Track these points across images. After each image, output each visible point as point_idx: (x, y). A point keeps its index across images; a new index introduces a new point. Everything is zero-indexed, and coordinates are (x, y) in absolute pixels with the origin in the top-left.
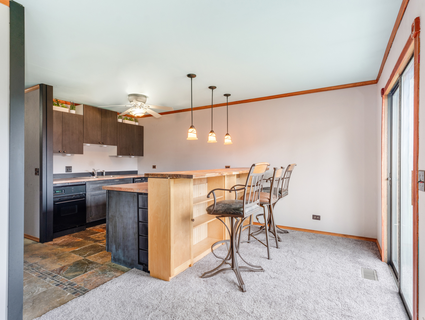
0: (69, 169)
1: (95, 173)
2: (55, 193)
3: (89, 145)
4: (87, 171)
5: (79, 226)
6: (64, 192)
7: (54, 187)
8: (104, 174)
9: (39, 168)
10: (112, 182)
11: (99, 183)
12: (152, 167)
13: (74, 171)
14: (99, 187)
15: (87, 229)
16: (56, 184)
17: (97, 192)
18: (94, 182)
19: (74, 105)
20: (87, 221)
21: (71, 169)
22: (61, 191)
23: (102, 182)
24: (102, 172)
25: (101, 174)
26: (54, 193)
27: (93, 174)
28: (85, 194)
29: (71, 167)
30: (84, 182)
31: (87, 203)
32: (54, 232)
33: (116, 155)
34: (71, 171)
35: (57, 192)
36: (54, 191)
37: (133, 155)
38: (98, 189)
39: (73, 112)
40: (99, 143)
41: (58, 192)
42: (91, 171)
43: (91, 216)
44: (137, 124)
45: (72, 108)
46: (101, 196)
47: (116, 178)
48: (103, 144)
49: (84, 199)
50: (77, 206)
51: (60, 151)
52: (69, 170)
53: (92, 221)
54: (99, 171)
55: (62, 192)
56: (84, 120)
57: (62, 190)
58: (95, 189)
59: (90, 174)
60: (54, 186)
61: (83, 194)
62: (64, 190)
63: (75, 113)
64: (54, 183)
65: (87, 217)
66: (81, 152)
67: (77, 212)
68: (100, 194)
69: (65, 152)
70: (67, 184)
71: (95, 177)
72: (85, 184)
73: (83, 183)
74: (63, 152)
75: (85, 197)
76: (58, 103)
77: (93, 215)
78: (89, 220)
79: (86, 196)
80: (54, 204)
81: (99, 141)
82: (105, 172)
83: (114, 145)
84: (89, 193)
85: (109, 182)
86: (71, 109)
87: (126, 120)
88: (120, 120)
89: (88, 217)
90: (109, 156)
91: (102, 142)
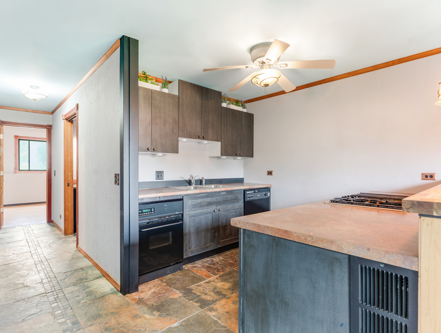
0: (160, 175)
1: (192, 180)
2: (142, 213)
3: (185, 140)
4: (182, 178)
5: (174, 264)
6: (154, 211)
7: (140, 204)
8: (204, 183)
9: (119, 173)
10: (218, 195)
11: (201, 196)
12: (266, 173)
13: (167, 177)
14: (200, 203)
15: (184, 266)
16: (142, 199)
17: (199, 211)
18: (194, 196)
19: (166, 83)
20: (184, 256)
21: (162, 175)
22: (149, 210)
23: (204, 196)
24: (201, 180)
25: (200, 182)
26: (139, 213)
27: (189, 183)
28: (183, 215)
29: (163, 172)
30: (181, 195)
31: (185, 227)
32: (140, 276)
33: (219, 155)
34: (162, 178)
35: (144, 211)
36: (139, 210)
37: (240, 156)
38: (198, 207)
39: (166, 91)
40: (199, 137)
41: (146, 211)
42: (187, 178)
43: (190, 248)
44: (245, 110)
45: (164, 86)
46: (202, 217)
47: (223, 189)
48: (203, 138)
49: (181, 222)
50: (171, 233)
51: (149, 149)
52: (160, 177)
53: (190, 255)
54: (197, 178)
55: (151, 211)
56: (180, 102)
57: (151, 209)
58: (195, 206)
59: (185, 182)
60: (140, 202)
61: (178, 214)
62: (154, 208)
63: (168, 92)
64: (141, 196)
65: (184, 250)
66: (175, 150)
67: (171, 242)
68: (202, 214)
69: (155, 149)
70: (158, 200)
71: (192, 187)
72: (182, 200)
73: (179, 198)
74: (153, 150)
75: (182, 220)
76: (146, 78)
77: (193, 246)
78: (187, 254)
79: (184, 217)
80: (140, 231)
81: (199, 135)
82: (205, 180)
83: (218, 141)
84: (187, 213)
85: (213, 196)
86: (163, 88)
87: (231, 105)
88: (224, 105)
89: (186, 250)
90: (209, 157)
91: (202, 136)
